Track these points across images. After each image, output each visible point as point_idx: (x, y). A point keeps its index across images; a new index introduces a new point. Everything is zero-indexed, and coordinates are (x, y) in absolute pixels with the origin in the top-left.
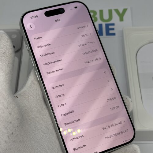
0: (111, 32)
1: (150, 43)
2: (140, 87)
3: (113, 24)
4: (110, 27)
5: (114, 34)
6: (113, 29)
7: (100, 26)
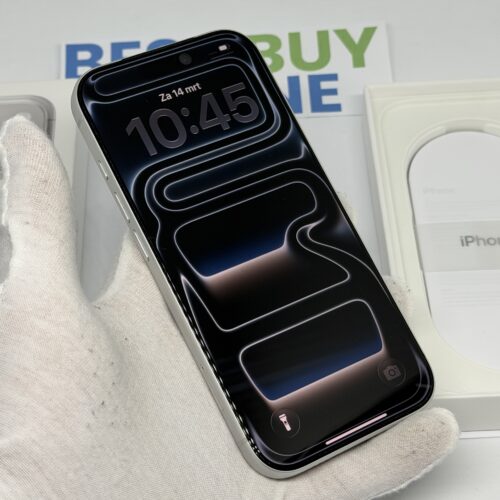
0: (327, 100)
2: (422, 268)
3: (334, 77)
4: (325, 85)
5: (337, 108)
6: (333, 92)
7: (294, 82)
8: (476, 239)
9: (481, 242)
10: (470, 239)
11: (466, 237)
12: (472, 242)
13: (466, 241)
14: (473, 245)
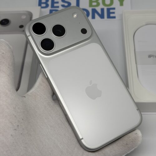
0: (112, 15)
1: (146, 25)
2: (136, 63)
3: (114, 9)
4: (111, 11)
5: (114, 17)
6: (114, 13)
7: (102, 10)
8: (153, 56)
9: (154, 57)
10: (151, 56)
11: (150, 55)
12: (152, 56)
13: (150, 56)
14: (152, 58)
